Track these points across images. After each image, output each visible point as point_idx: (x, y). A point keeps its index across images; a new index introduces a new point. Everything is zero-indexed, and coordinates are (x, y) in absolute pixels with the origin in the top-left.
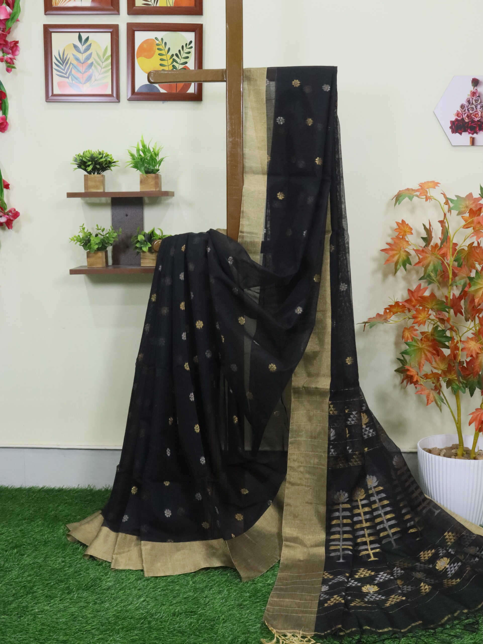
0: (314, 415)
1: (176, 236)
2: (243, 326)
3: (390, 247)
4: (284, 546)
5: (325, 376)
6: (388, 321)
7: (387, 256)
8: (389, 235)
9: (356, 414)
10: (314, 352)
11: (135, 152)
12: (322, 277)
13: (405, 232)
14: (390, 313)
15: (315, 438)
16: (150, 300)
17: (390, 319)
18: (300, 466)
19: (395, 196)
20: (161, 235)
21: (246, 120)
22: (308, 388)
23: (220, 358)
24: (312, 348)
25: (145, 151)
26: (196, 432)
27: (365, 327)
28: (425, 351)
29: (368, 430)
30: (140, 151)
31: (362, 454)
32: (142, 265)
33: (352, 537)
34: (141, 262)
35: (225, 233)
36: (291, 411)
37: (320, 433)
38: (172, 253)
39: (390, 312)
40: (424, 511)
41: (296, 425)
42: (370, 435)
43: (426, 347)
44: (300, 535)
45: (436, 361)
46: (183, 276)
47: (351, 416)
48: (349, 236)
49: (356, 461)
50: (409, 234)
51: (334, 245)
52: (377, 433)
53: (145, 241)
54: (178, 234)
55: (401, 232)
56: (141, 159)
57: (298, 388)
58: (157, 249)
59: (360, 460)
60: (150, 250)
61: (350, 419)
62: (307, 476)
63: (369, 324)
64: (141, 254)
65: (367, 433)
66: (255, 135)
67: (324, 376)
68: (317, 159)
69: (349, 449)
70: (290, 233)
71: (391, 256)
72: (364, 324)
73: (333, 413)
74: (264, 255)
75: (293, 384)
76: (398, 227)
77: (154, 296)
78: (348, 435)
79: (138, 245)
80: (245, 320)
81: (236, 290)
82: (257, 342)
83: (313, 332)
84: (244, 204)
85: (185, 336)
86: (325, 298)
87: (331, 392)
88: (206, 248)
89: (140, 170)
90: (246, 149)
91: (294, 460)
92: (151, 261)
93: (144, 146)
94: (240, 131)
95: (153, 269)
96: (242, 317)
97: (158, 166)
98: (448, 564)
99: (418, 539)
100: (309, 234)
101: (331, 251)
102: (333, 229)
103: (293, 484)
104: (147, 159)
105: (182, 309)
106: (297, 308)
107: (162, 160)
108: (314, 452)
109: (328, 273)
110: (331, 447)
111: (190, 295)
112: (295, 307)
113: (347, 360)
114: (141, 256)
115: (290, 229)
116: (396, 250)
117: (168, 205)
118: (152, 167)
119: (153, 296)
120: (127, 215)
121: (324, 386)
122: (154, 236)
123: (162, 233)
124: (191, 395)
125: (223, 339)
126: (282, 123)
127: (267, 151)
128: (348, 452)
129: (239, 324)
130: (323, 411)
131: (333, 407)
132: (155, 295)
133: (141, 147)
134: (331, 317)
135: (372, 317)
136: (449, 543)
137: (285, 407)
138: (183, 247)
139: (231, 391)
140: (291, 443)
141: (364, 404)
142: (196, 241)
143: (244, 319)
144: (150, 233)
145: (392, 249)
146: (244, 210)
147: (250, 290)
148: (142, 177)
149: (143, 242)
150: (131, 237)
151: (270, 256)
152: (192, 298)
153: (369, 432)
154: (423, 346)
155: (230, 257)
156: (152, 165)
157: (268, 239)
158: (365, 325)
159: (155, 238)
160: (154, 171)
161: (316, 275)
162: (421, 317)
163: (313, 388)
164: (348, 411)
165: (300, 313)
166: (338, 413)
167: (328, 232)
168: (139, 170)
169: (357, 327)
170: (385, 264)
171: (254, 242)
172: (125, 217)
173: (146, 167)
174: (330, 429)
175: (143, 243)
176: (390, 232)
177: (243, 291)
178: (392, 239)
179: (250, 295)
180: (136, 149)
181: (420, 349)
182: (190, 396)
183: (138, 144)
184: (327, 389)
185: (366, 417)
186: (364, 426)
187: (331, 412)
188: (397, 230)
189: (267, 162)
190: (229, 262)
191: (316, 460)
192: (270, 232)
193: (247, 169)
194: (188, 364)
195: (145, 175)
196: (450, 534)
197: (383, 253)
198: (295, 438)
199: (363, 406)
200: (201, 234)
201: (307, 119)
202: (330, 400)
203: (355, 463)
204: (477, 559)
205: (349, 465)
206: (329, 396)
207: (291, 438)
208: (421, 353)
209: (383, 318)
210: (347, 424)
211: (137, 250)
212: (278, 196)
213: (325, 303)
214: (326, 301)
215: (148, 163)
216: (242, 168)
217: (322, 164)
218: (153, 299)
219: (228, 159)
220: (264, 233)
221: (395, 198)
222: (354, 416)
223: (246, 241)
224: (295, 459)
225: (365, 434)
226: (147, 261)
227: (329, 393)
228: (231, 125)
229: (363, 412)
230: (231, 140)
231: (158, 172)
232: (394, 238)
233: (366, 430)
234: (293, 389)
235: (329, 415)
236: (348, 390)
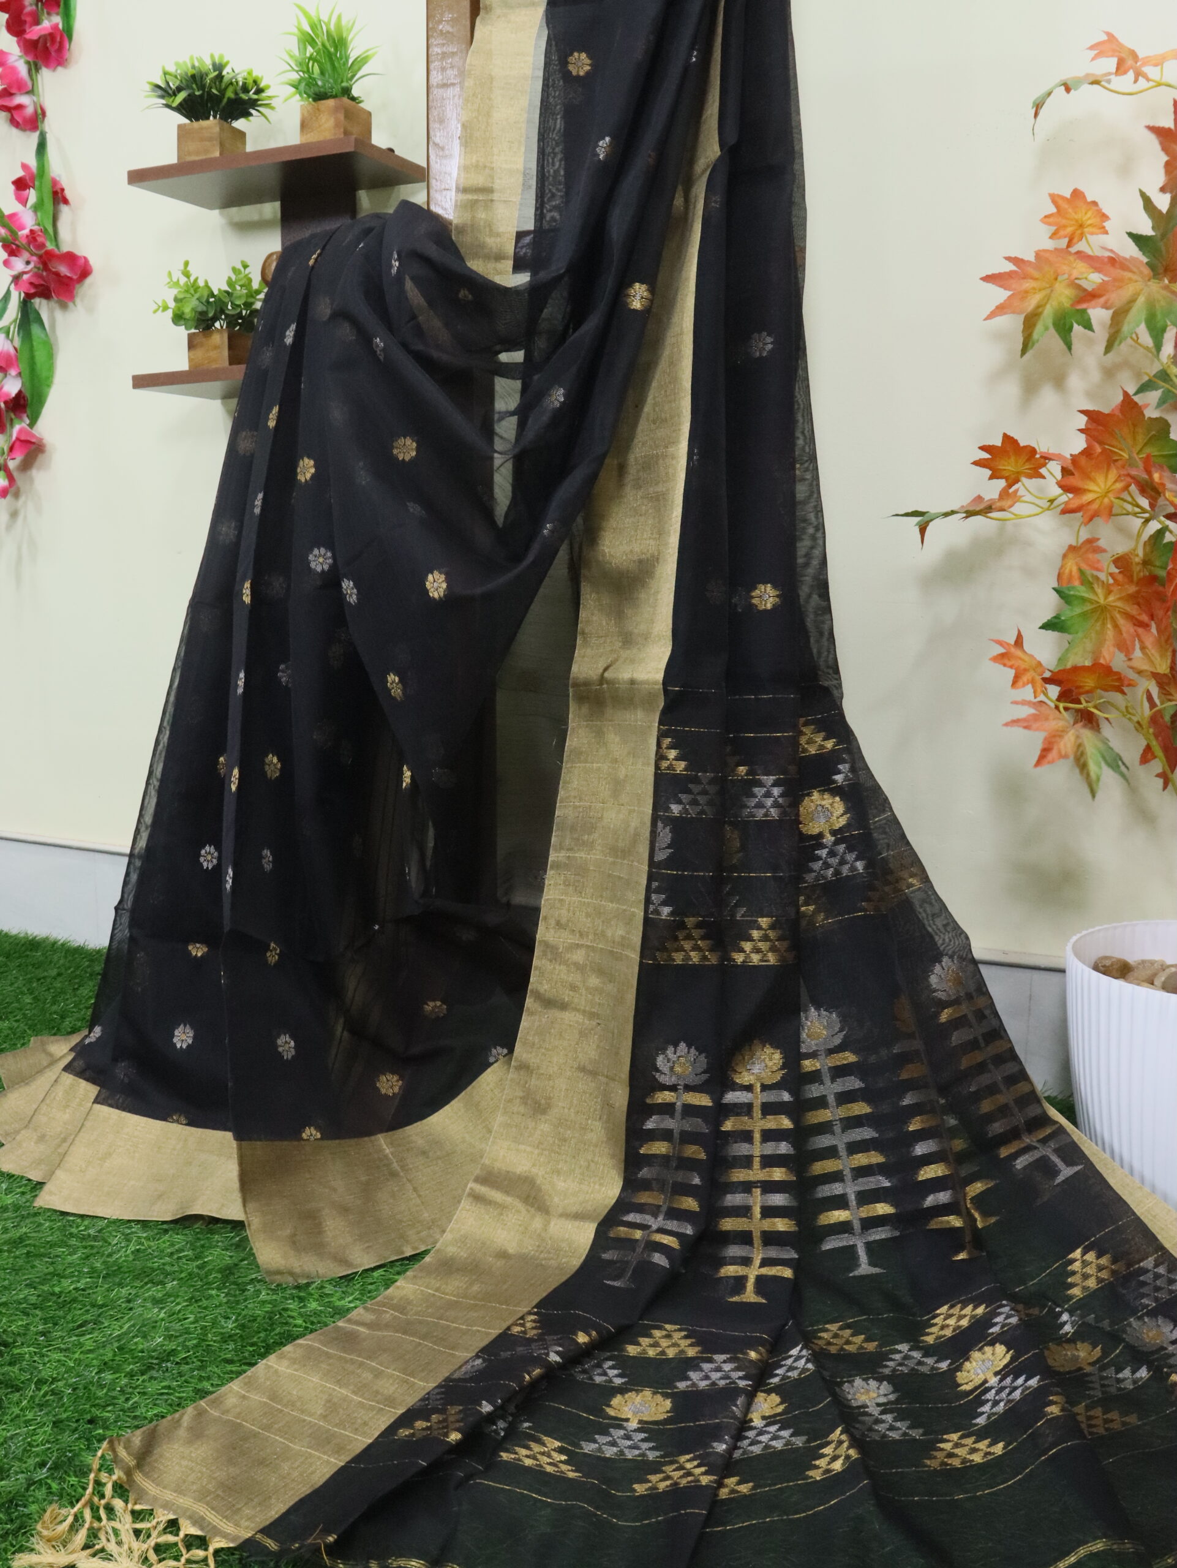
3: (1017, 270)
4: (469, 1195)
5: (656, 641)
7: (1002, 294)
9: (778, 785)
13: (1081, 226)
18: (578, 946)
22: (613, 682)
28: (1118, 616)
29: (840, 852)
33: (698, 1210)
36: (564, 757)
39: (996, 474)
40: (1020, 1163)
41: (575, 807)
42: (845, 869)
43: (1119, 604)
44: (540, 1173)
45: (1143, 648)
46: (292, 334)
47: (757, 790)
49: (757, 951)
50: (1092, 234)
52: (867, 867)
55: (1065, 227)
57: (589, 683)
59: (772, 949)
61: (749, 801)
62: (594, 981)
65: (834, 862)
69: (738, 904)
71: (1015, 296)
73: (670, 766)
75: (575, 670)
76: (1053, 210)
78: (737, 856)
85: (260, 503)
87: (665, 691)
91: (558, 923)
98: (996, 1374)
99: (962, 1256)
103: (549, 1003)
105: (271, 427)
106: (551, 393)
110: (656, 885)
113: (755, 593)
116: (1036, 279)
121: (649, 672)
124: (240, 676)
128: (734, 915)
131: (672, 747)
136: (1076, 1292)
138: (313, 257)
145: (1022, 277)
148: (306, 114)
154: (1111, 598)
161: (636, 285)
162: (1095, 488)
163: (624, 682)
164: (749, 774)
165: (558, 404)
166: (688, 768)
174: (658, 824)
181: (1101, 611)
184: (656, 683)
185: (840, 807)
186: (829, 839)
187: (665, 765)
188: (1051, 220)
194: (248, 585)
195: (313, 106)
196: (1091, 1256)
197: (991, 286)
198: (570, 850)
199: (839, 770)
202: (661, 723)
203: (755, 958)
204: (1143, 1373)
205: (728, 958)
206: (660, 707)
207: (556, 850)
208: (1104, 624)
222: (768, 791)
224: (564, 921)
227: (662, 697)
229: (829, 789)
233: (832, 854)
234: (573, 687)
235: (656, 774)
236: (757, 699)
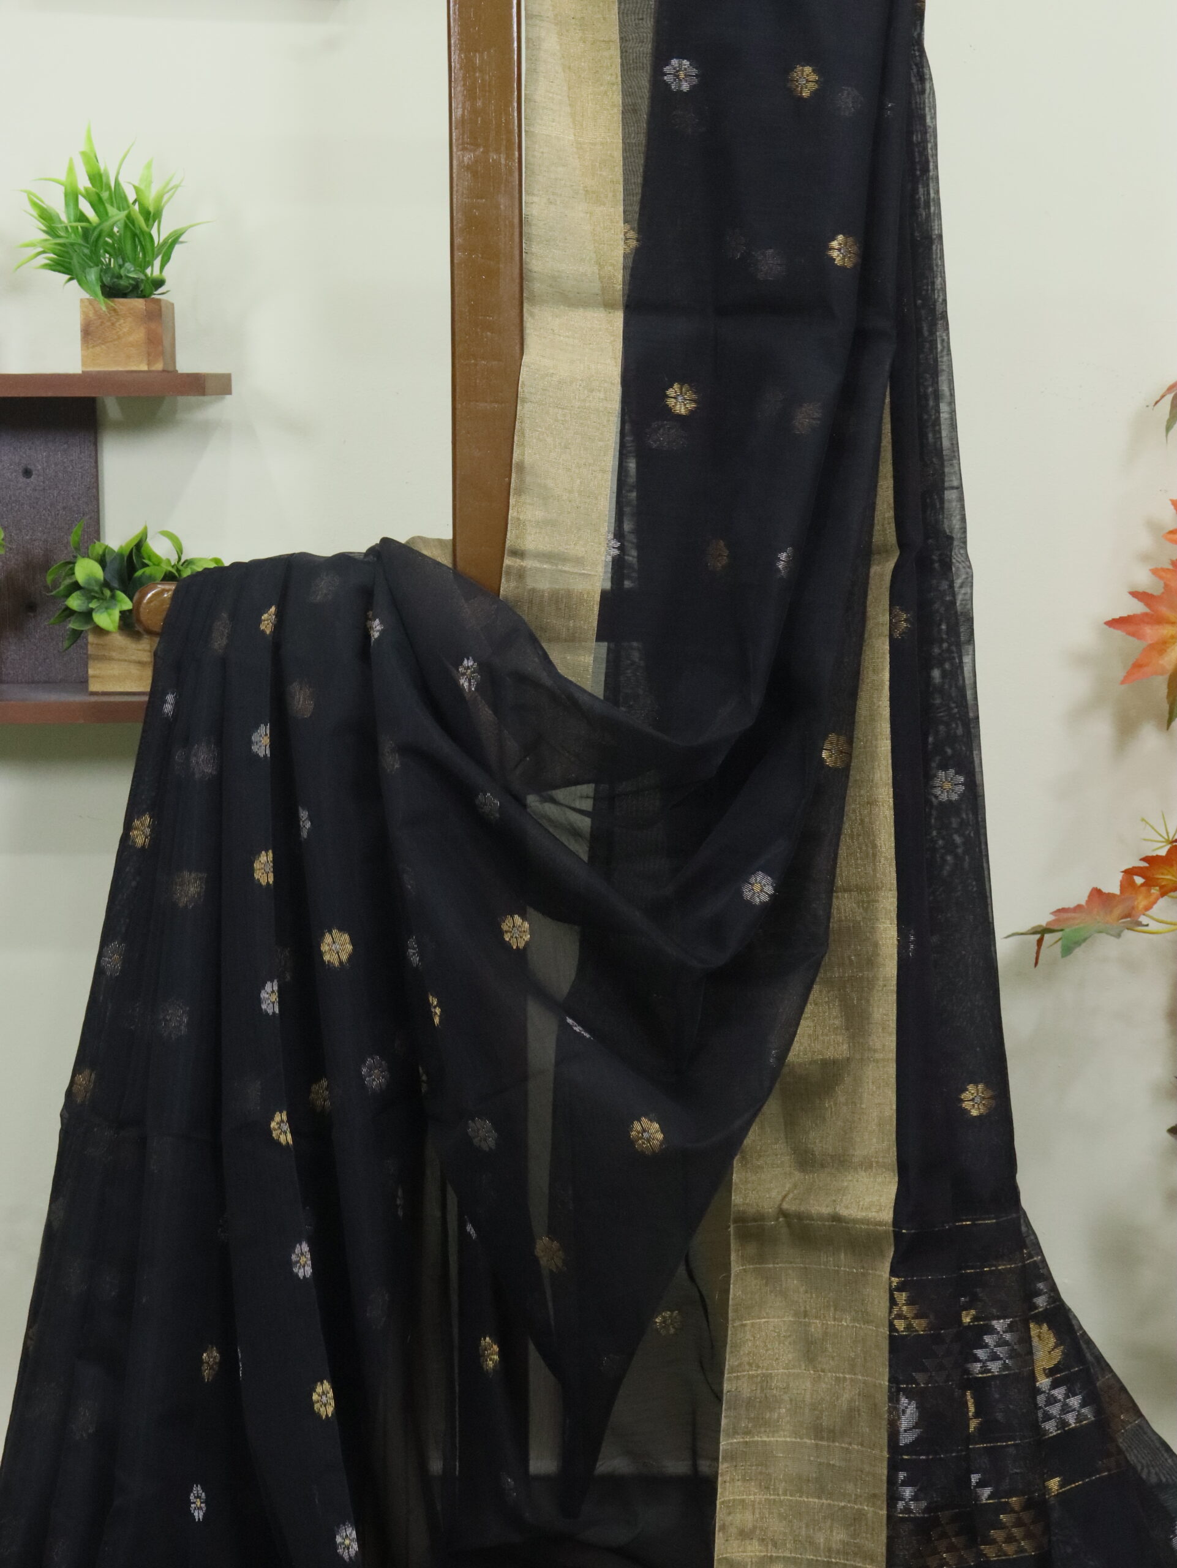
0: (826, 1333)
1: (236, 566)
2: (521, 954)
3: (1146, 610)
5: (871, 1167)
6: (1140, 924)
7: (1134, 646)
8: (1145, 558)
9: (1010, 1328)
10: (825, 1064)
11: (58, 205)
12: (858, 744)
14: (1149, 891)
15: (833, 1434)
16: (125, 839)
17: (1149, 913)
19: (1170, 389)
20: (174, 561)
21: (532, 71)
22: (800, 1216)
23: (424, 1088)
24: (818, 1046)
25: (100, 199)
26: (319, 1416)
27: (1043, 948)
29: (1060, 1397)
30: (81, 199)
31: (1038, 1505)
32: (94, 687)
34: (91, 672)
35: (445, 559)
36: (731, 1315)
37: (851, 1414)
38: (219, 642)
39: (1149, 883)
41: (752, 1377)
42: (1071, 1418)
46: (266, 741)
47: (988, 1339)
48: (970, 567)
49: (1010, 1539)
51: (905, 609)
52: (1098, 1412)
53: (106, 584)
54: (246, 559)
56: (86, 234)
57: (760, 1217)
58: (153, 618)
59: (1028, 1536)
60: (129, 623)
61: (981, 1353)
63: (1058, 935)
64: (91, 638)
65: (1054, 1410)
66: (572, 138)
67: (867, 1165)
68: (835, 244)
69: (981, 1484)
70: (719, 556)
71: (1152, 647)
72: (1038, 936)
73: (909, 1327)
74: (609, 650)
75: (736, 1199)
77: (145, 822)
78: (973, 1424)
79: (75, 602)
80: (532, 931)
81: (491, 801)
82: (580, 1024)
83: (821, 975)
84: (527, 432)
85: (274, 997)
86: (868, 835)
87: (897, 1235)
88: (367, 619)
89: (79, 281)
90: (535, 199)
91: (741, 1532)
92: (134, 670)
93: (97, 178)
94: (509, 122)
95: (139, 703)
96: (516, 917)
97: (157, 263)
100: (804, 562)
101: (897, 635)
102: (902, 543)
104: (111, 235)
105: (264, 882)
106: (752, 880)
107: (174, 240)
108: (830, 1495)
109: (884, 727)
110: (902, 1475)
111: (296, 818)
112: (743, 875)
113: (965, 1096)
114: (91, 650)
115: (722, 543)
116: (1173, 623)
117: (206, 430)
118: (131, 272)
119: (137, 823)
120: (27, 473)
121: (868, 1209)
122: (146, 565)
123: (180, 553)
124: (298, 1250)
125: (438, 1010)
126: (685, 87)
127: (621, 209)
128: (977, 1498)
129: (507, 946)
130: (866, 1318)
131: (910, 1302)
132: (147, 819)
133: (84, 183)
134: (894, 915)
135: (1071, 904)
137: (701, 1296)
138: (265, 616)
139: (469, 1228)
140: (732, 1457)
141: (1041, 1286)
142: (324, 588)
143: (526, 925)
144: (126, 553)
145: (1157, 620)
146: (528, 460)
147: (554, 801)
148: (91, 314)
149: (97, 588)
150: (45, 566)
151: (636, 656)
152: (304, 834)
153: (1066, 1409)
155: (465, 662)
156: (134, 262)
157: (627, 584)
158: (1040, 942)
159: (147, 570)
160: (142, 287)
161: (832, 737)
163: (821, 1217)
164: (975, 1319)
165: (765, 898)
166: (931, 1326)
167: (885, 551)
168: (75, 282)
169: (1005, 948)
170: (1123, 682)
171: (569, 594)
172: (22, 479)
173: (107, 270)
174: (898, 1401)
175: (100, 592)
176: (1145, 541)
177: (524, 806)
178: (1155, 572)
179: (550, 820)
180: (63, 188)
182: (294, 1258)
183: (71, 170)
184: (880, 1223)
185: (1052, 1341)
186: (1043, 1382)
187: (900, 1325)
189: (625, 256)
190: (464, 682)
191: (840, 1536)
192: (634, 553)
193: (537, 286)
194: (285, 1118)
195: (103, 304)
197: (1118, 634)
198: (748, 1432)
199: (1039, 1293)
200: (343, 562)
201: (793, 69)
202: (893, 1272)
203: (1010, 1549)
205: (980, 1554)
206: (891, 1253)
207: (728, 1436)
209: (1118, 911)
210: (967, 1372)
211: (73, 625)
212: (671, 402)
213: (873, 856)
214: (874, 846)
215: (118, 252)
216: (517, 281)
217: (855, 266)
218: (140, 838)
219: (458, 241)
220: (609, 559)
221: (1170, 397)
222: (1001, 1338)
223: (533, 591)
224: (748, 1527)
225: (1048, 1417)
226: (113, 669)
227: (892, 1240)
228: (471, 94)
229: (1039, 1319)
230: (468, 157)
231: (160, 290)
232: (1163, 570)
233: (1051, 1401)
234: (735, 1222)
235: (891, 1337)
236: (973, 1225)
